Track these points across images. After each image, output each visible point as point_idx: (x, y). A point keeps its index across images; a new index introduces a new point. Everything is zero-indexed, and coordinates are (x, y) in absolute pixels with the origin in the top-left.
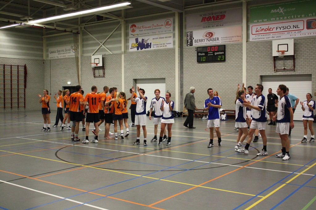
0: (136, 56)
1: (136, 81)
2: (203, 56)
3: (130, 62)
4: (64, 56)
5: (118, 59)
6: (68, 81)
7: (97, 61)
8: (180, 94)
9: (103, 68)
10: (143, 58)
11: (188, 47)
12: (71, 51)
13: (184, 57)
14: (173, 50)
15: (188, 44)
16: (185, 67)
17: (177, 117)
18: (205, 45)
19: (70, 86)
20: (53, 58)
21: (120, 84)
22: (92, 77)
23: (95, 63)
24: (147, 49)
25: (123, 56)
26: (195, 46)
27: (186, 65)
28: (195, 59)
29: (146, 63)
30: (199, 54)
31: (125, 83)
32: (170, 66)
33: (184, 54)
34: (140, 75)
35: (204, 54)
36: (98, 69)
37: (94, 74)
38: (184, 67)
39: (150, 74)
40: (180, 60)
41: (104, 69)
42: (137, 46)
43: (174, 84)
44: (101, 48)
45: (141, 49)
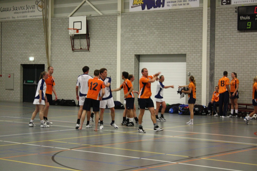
0: (141, 20)
1: (139, 58)
2: (248, 21)
3: (130, 28)
4: (24, 17)
5: (110, 23)
6: (30, 56)
7: (77, 26)
8: (209, 79)
9: (87, 36)
10: (152, 23)
11: (222, 6)
12: (36, 10)
13: (216, 22)
14: (200, 11)
15: (224, 1)
16: (218, 37)
17: (204, 115)
18: (250, 4)
19: (34, 63)
20: (5, 18)
21: (114, 61)
22: (70, 51)
23: (74, 29)
24: (158, 9)
25: (119, 19)
26: (234, 5)
27: (220, 35)
28: (234, 25)
29: (156, 31)
30: (242, 18)
31: (122, 60)
32: (193, 36)
33: (216, 17)
34: (146, 49)
35: (249, 18)
36: (79, 39)
37: (73, 46)
38: (216, 37)
39: (162, 47)
40: (209, 26)
41: (89, 38)
42: (143, 3)
43: (199, 63)
44: (85, 4)
45: (148, 8)
